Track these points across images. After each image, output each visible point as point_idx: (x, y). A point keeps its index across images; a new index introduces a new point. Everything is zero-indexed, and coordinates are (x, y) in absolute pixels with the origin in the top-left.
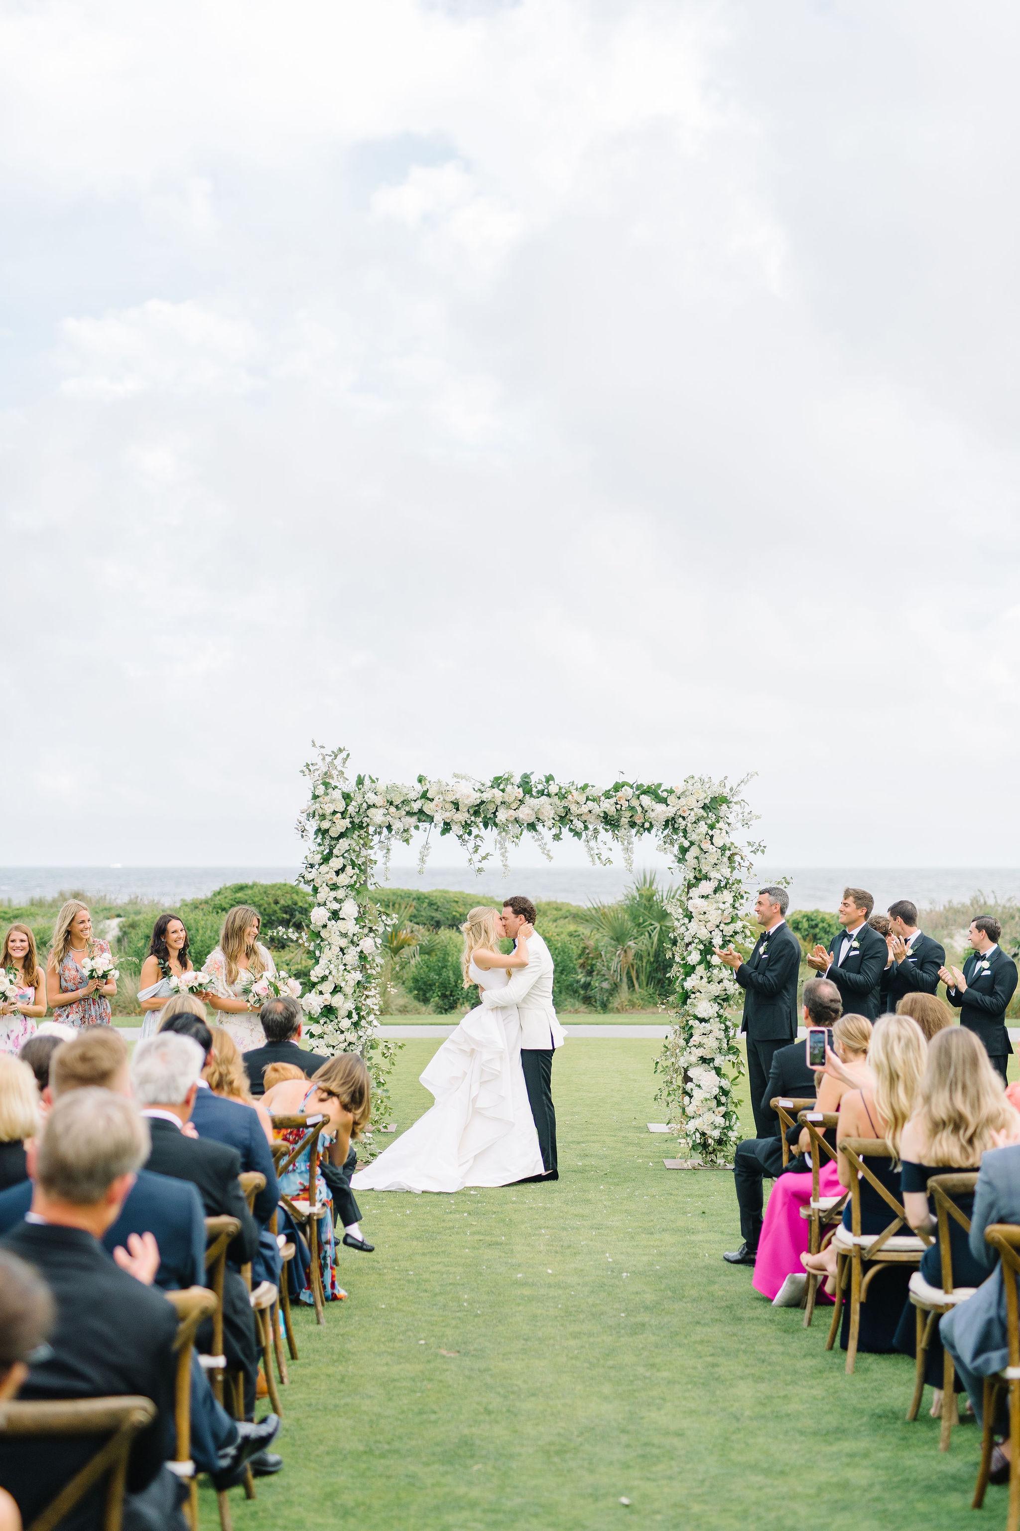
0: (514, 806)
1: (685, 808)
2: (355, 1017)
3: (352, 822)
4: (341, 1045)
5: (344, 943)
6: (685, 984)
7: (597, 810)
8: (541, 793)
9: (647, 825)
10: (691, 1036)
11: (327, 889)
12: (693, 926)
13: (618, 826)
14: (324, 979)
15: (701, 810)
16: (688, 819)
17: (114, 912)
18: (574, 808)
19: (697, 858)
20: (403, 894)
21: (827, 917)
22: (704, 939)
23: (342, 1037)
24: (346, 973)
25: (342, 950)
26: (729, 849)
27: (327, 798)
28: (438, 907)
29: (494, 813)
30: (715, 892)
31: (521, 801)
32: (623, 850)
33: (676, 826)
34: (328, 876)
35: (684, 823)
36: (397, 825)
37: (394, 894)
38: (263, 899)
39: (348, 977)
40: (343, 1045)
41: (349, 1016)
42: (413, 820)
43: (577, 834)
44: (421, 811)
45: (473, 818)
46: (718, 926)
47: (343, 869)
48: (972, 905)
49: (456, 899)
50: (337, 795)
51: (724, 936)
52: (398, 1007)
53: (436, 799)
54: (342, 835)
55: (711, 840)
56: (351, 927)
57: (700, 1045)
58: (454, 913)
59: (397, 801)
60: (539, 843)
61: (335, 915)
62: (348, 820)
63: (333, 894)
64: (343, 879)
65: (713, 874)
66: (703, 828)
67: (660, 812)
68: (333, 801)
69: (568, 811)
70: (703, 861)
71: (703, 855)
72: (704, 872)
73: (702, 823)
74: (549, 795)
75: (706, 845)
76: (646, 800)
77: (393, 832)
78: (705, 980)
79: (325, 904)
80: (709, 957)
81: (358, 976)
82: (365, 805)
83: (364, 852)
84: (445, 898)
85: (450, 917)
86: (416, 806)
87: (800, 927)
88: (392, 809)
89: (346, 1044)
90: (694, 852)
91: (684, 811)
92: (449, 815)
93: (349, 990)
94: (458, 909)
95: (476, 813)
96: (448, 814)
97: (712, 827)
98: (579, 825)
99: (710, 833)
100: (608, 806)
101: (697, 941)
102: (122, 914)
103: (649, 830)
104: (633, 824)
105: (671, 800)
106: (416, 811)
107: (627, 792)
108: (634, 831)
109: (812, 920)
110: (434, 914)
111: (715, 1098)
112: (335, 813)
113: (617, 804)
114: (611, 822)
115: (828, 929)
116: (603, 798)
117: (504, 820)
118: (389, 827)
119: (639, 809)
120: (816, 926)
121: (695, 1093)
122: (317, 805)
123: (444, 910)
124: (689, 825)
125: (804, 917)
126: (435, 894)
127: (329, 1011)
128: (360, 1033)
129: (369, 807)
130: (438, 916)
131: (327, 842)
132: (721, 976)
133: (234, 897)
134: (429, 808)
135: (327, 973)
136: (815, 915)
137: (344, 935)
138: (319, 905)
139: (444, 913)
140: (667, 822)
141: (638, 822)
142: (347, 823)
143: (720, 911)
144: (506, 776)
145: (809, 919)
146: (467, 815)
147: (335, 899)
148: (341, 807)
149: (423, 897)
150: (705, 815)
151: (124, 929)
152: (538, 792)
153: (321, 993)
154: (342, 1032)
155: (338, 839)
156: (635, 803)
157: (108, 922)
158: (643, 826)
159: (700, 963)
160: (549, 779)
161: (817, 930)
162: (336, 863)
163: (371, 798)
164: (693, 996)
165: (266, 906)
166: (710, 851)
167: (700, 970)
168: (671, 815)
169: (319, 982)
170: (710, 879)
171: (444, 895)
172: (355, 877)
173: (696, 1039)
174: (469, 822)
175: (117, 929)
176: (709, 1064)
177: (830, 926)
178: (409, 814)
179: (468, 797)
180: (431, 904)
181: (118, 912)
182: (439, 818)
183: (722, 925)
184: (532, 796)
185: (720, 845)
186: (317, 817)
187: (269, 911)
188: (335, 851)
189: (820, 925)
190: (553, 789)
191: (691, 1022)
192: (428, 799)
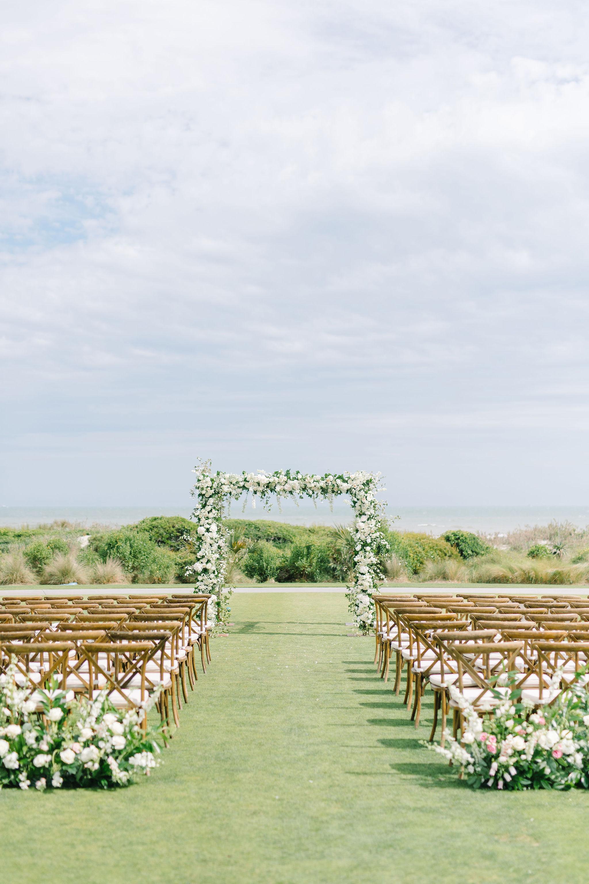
0: (283, 484)
1: (355, 485)
2: (216, 573)
3: (215, 491)
4: (211, 584)
5: (212, 542)
6: (355, 559)
7: (318, 485)
8: (295, 479)
9: (339, 492)
10: (358, 580)
11: (204, 519)
12: (359, 535)
13: (327, 492)
14: (203, 557)
15: (362, 486)
16: (357, 490)
17: (85, 532)
18: (309, 486)
19: (360, 506)
20: (241, 522)
21: (465, 534)
22: (363, 540)
23: (211, 581)
24: (212, 554)
25: (211, 545)
26: (374, 502)
27: (204, 481)
28: (260, 529)
29: (275, 487)
30: (368, 520)
31: (286, 482)
32: (329, 502)
33: (352, 492)
34: (205, 514)
35: (355, 491)
36: (234, 492)
37: (236, 522)
38: (166, 525)
39: (213, 556)
40: (211, 585)
41: (214, 572)
42: (240, 490)
43: (310, 496)
44: (244, 486)
45: (266, 489)
46: (369, 535)
47: (211, 511)
48: (549, 527)
49: (269, 525)
50: (208, 479)
51: (372, 539)
52: (237, 580)
53: (250, 481)
54: (211, 497)
55: (366, 498)
56: (215, 535)
57: (362, 585)
58: (268, 533)
59: (234, 482)
60: (294, 499)
61: (208, 530)
62: (213, 490)
63: (207, 521)
64: (211, 515)
65: (366, 513)
66: (362, 493)
67: (345, 486)
68: (206, 482)
69: (306, 486)
70: (363, 507)
71: (362, 505)
72: (363, 512)
73: (362, 491)
74: (297, 479)
75: (364, 501)
76: (339, 481)
77: (232, 495)
78: (363, 557)
79: (203, 526)
80: (365, 548)
81: (217, 556)
82: (220, 484)
83: (220, 504)
84: (264, 525)
85: (266, 534)
86: (242, 484)
87: (450, 539)
88: (232, 486)
89: (213, 584)
90: (359, 503)
91: (355, 486)
92: (257, 488)
93: (213, 562)
94: (270, 530)
95: (267, 487)
96: (255, 488)
97: (366, 493)
98: (311, 492)
99: (366, 495)
100: (322, 484)
101: (360, 540)
102: (90, 533)
103: (340, 494)
104: (333, 492)
105: (349, 481)
106: (242, 486)
107: (331, 478)
108: (333, 494)
109: (457, 536)
110: (257, 533)
111: (368, 607)
112: (208, 487)
113: (326, 483)
114: (324, 491)
115: (465, 541)
116: (320, 481)
117: (279, 490)
118: (230, 493)
119: (336, 485)
120: (459, 538)
121: (359, 605)
122: (200, 484)
123: (263, 531)
124: (357, 492)
125: (452, 534)
126: (258, 522)
127: (205, 571)
128: (219, 580)
129: (222, 485)
130: (260, 534)
131: (204, 500)
132: (370, 555)
133: (151, 524)
134: (247, 485)
135: (204, 555)
136: (458, 533)
137: (212, 539)
138: (201, 526)
139: (262, 532)
140: (348, 490)
141: (336, 490)
142: (212, 491)
143: (370, 528)
144: (280, 472)
145: (455, 535)
146: (263, 488)
147: (208, 523)
148: (210, 484)
149: (251, 524)
150: (364, 488)
151: (91, 541)
152: (293, 478)
153: (202, 563)
154: (211, 579)
155: (209, 498)
156: (334, 483)
157: (82, 538)
158: (337, 492)
159: (361, 550)
160: (298, 472)
161: (459, 541)
162: (208, 508)
163: (223, 481)
164: (358, 564)
165: (168, 528)
166: (366, 503)
167: (361, 553)
168: (349, 488)
169: (201, 558)
170: (366, 515)
171: (263, 522)
172: (216, 514)
173: (360, 582)
174: (264, 491)
175: (87, 541)
176: (365, 592)
177: (466, 538)
178: (239, 487)
179: (264, 480)
180: (256, 528)
181: (87, 532)
182: (251, 489)
183: (371, 534)
184: (290, 480)
185: (370, 500)
186: (200, 489)
187: (170, 531)
188: (208, 503)
189: (461, 538)
190: (300, 476)
191: (358, 575)
192: (247, 481)
